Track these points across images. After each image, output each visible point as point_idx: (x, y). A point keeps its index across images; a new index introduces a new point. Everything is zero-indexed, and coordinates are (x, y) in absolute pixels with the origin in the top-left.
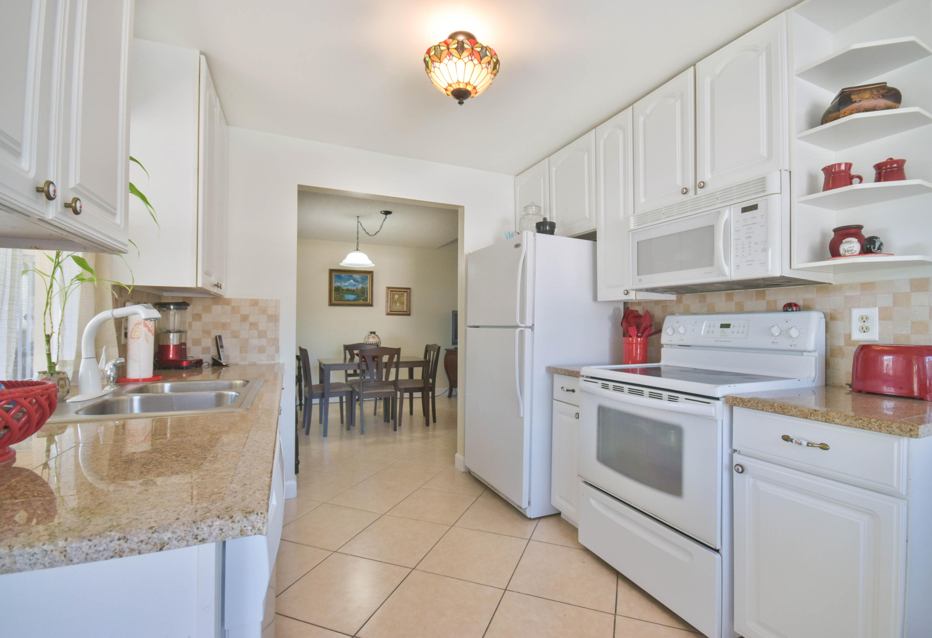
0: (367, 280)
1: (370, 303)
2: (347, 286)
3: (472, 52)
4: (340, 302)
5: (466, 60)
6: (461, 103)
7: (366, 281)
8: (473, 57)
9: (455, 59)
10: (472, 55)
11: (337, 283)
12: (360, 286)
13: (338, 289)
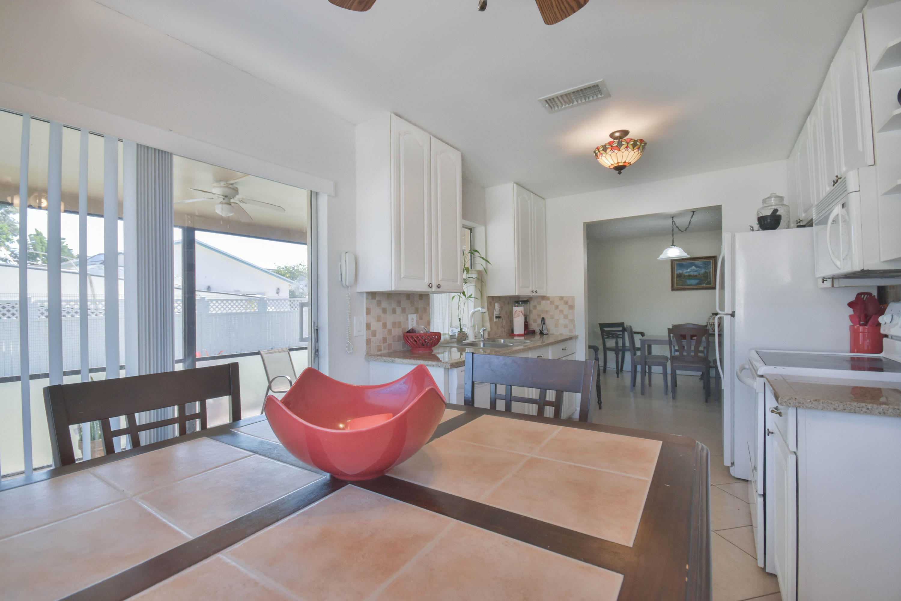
0: (710, 264)
1: (714, 286)
2: (689, 272)
3: (612, 148)
4: (682, 287)
5: (610, 153)
6: (620, 173)
7: (709, 266)
8: (614, 150)
9: (604, 155)
10: (612, 149)
11: (679, 271)
12: (703, 271)
13: (680, 276)
